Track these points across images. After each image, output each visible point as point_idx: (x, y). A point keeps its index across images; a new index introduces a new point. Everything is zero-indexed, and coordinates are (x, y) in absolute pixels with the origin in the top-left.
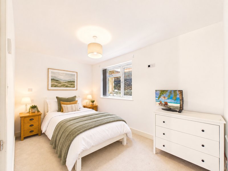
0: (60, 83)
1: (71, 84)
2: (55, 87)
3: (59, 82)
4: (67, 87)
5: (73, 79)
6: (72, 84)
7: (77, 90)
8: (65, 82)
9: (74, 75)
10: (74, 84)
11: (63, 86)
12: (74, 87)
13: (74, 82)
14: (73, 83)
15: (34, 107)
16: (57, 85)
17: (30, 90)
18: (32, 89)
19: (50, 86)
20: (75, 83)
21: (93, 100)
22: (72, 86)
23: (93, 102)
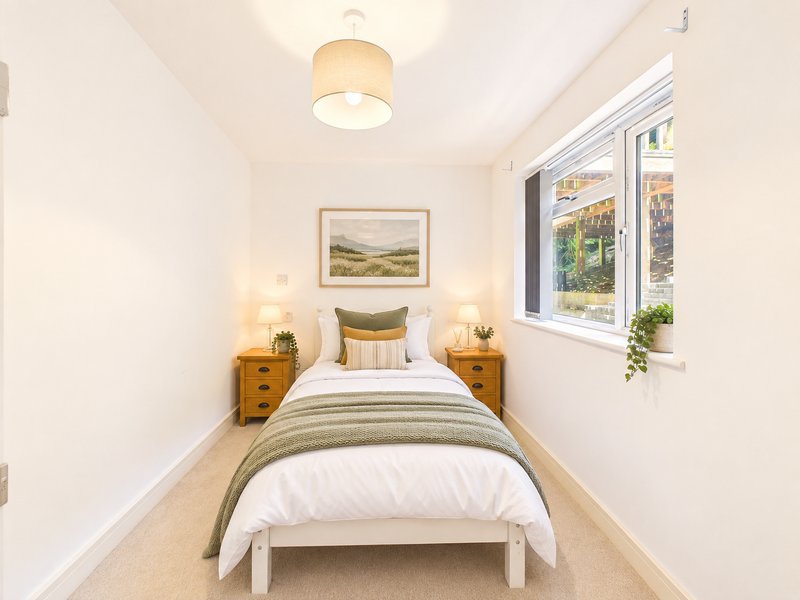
0: (362, 260)
1: (404, 261)
2: (344, 275)
3: (359, 256)
4: (387, 273)
5: (412, 240)
6: (406, 263)
7: (428, 285)
8: (381, 256)
9: (417, 222)
10: (416, 263)
11: (373, 269)
12: (417, 274)
13: (416, 252)
14: (410, 257)
15: (286, 338)
16: (350, 269)
17: (283, 279)
18: (286, 276)
19: (326, 271)
20: (422, 259)
21: (486, 330)
22: (407, 270)
23: (484, 336)
